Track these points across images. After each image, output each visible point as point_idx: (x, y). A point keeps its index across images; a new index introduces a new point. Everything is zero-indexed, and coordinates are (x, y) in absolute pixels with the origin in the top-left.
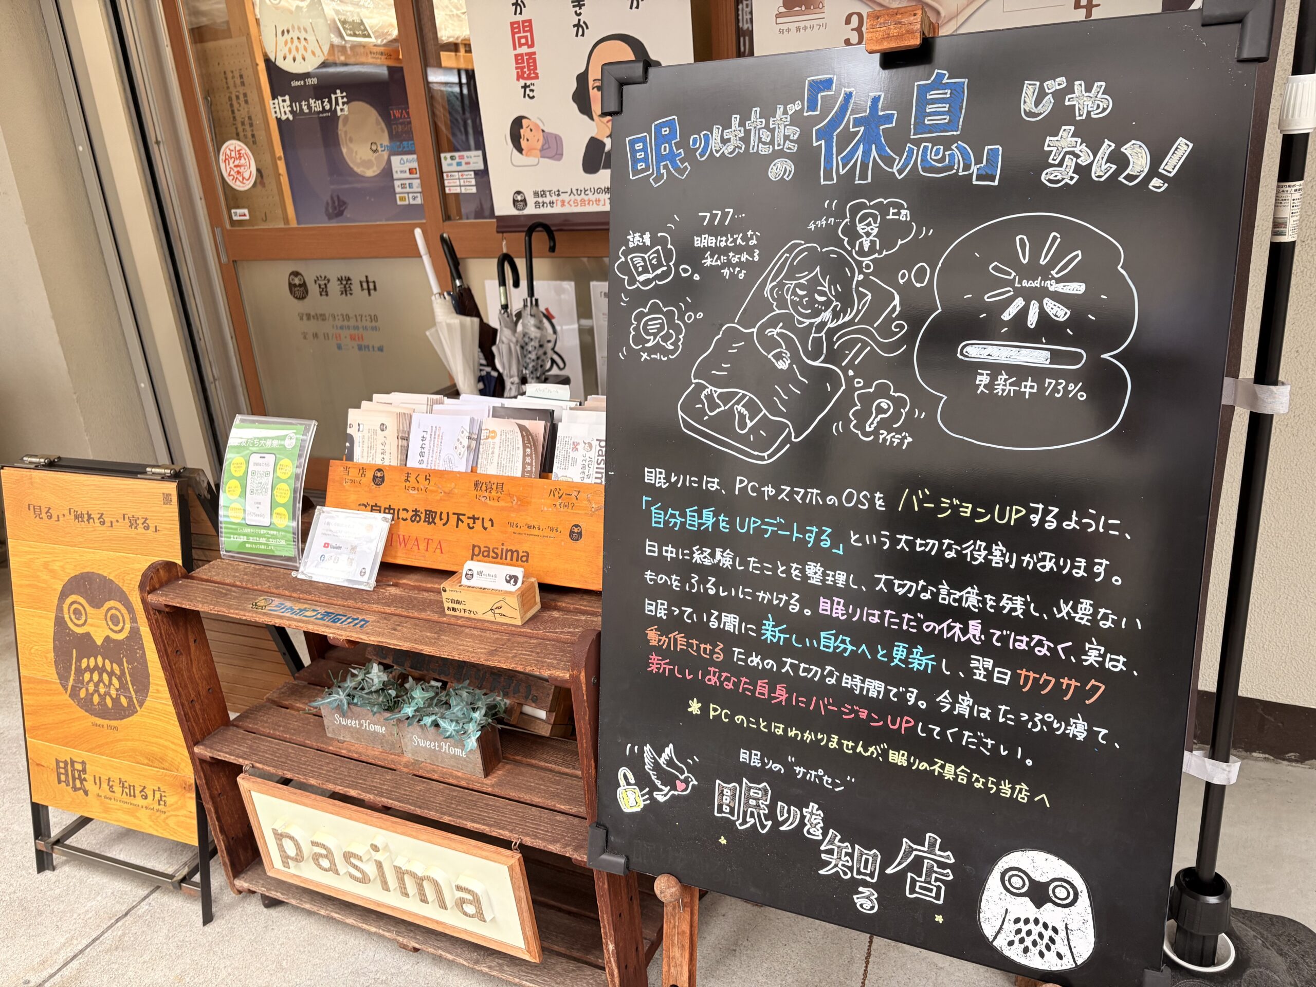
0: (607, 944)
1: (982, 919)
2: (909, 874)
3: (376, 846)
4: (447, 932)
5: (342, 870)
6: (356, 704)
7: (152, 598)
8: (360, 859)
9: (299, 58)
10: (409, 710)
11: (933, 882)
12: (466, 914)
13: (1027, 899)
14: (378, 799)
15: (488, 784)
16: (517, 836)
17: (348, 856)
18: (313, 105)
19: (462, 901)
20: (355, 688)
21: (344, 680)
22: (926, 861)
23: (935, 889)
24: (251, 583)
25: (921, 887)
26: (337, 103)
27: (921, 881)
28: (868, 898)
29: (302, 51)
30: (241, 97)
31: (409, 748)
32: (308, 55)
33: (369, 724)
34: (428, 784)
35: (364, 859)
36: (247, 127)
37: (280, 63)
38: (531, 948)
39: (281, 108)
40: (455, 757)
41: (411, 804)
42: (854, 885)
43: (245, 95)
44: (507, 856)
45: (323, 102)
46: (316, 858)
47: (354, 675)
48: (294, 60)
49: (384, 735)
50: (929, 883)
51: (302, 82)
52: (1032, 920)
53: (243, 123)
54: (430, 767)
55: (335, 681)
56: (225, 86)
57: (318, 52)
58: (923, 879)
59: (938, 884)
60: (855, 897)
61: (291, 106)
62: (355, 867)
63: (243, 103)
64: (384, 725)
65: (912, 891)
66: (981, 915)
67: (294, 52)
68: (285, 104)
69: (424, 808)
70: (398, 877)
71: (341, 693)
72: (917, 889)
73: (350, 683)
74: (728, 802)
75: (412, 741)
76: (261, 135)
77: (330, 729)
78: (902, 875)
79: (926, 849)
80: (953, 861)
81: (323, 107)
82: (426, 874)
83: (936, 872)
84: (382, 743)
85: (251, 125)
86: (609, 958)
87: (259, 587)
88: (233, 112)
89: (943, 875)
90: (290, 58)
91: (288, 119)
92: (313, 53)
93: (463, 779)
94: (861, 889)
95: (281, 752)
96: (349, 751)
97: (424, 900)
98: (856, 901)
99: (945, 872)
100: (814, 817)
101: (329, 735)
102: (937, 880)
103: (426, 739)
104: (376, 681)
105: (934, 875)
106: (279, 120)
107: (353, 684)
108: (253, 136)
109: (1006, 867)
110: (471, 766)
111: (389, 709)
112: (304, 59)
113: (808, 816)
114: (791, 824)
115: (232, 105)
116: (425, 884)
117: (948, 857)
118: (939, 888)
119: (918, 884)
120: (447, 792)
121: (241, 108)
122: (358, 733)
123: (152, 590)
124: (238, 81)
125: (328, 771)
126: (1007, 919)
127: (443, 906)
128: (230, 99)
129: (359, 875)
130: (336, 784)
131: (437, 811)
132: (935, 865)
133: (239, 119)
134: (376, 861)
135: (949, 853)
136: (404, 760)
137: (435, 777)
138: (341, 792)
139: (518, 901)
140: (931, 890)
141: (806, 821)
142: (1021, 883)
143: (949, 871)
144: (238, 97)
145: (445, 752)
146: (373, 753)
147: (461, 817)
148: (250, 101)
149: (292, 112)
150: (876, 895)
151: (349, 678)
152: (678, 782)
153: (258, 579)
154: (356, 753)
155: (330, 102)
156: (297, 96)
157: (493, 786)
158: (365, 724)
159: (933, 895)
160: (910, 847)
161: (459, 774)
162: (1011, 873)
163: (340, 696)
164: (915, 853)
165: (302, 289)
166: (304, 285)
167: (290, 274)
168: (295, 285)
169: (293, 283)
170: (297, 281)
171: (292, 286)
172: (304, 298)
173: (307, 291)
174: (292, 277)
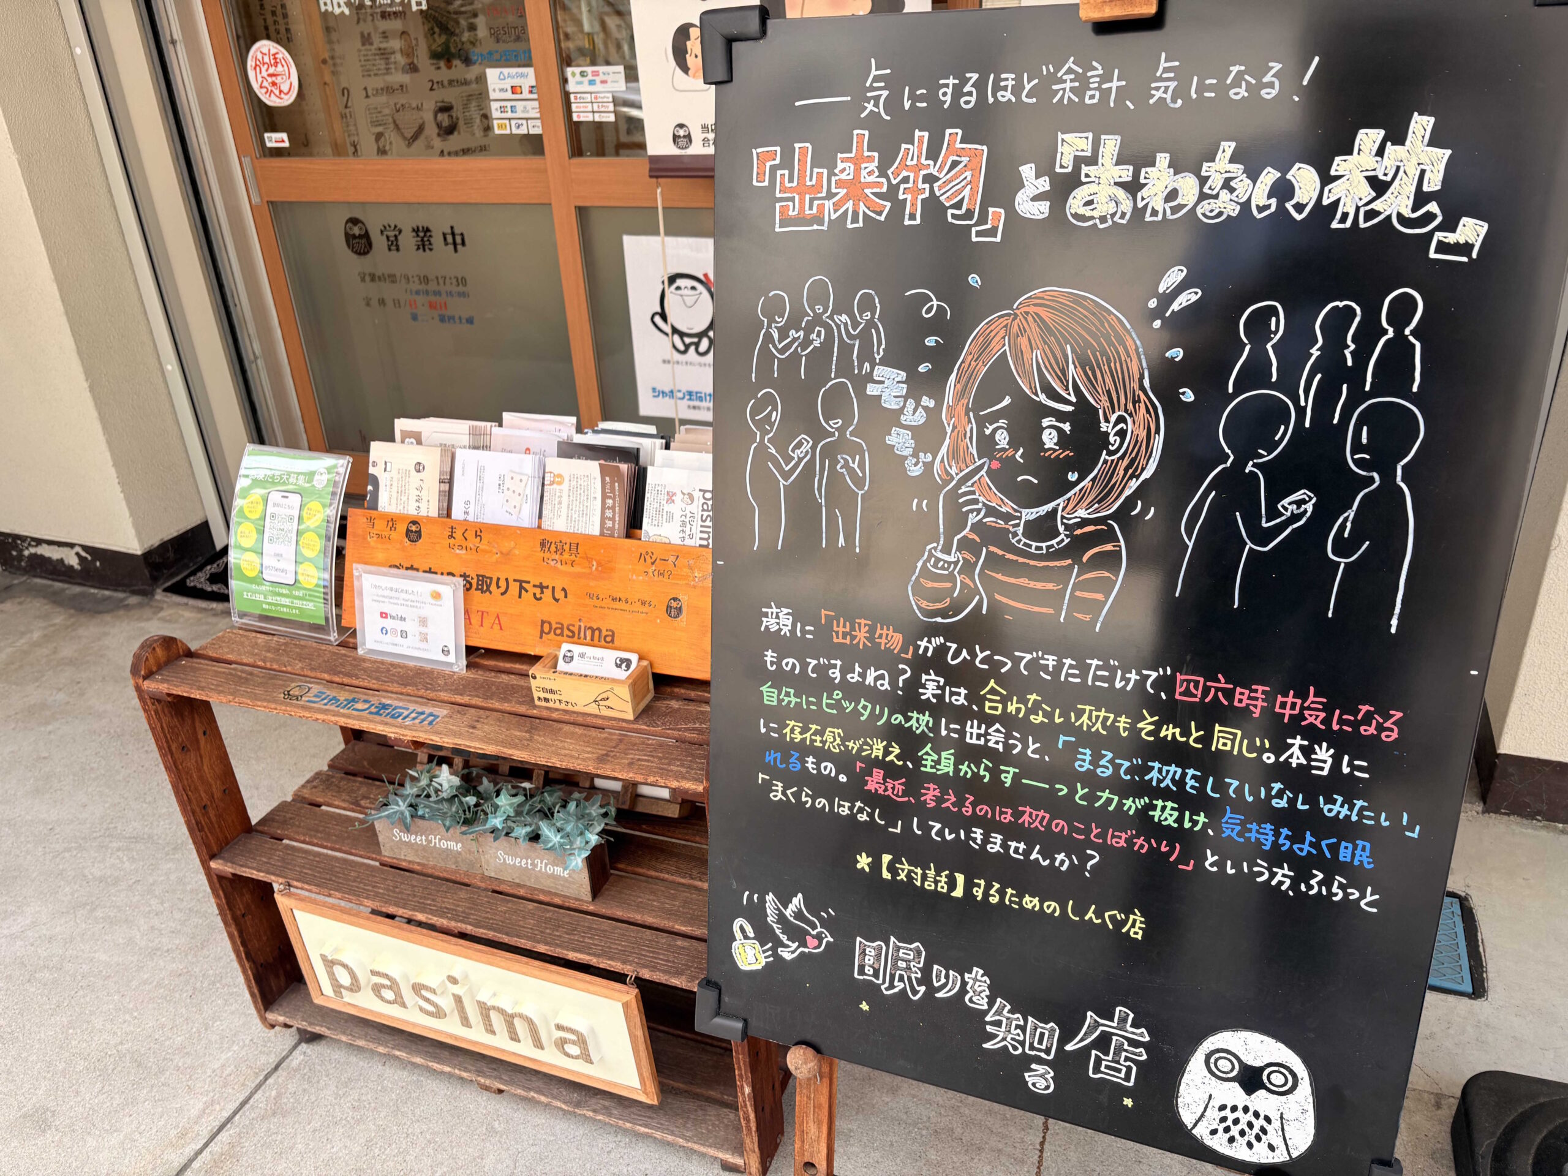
152: (808, 938)
165: (364, 241)
166: (366, 236)
167: (347, 222)
168: (354, 237)
169: (351, 233)
170: (356, 231)
171: (349, 238)
172: (365, 253)
173: (370, 245)
174: (350, 225)
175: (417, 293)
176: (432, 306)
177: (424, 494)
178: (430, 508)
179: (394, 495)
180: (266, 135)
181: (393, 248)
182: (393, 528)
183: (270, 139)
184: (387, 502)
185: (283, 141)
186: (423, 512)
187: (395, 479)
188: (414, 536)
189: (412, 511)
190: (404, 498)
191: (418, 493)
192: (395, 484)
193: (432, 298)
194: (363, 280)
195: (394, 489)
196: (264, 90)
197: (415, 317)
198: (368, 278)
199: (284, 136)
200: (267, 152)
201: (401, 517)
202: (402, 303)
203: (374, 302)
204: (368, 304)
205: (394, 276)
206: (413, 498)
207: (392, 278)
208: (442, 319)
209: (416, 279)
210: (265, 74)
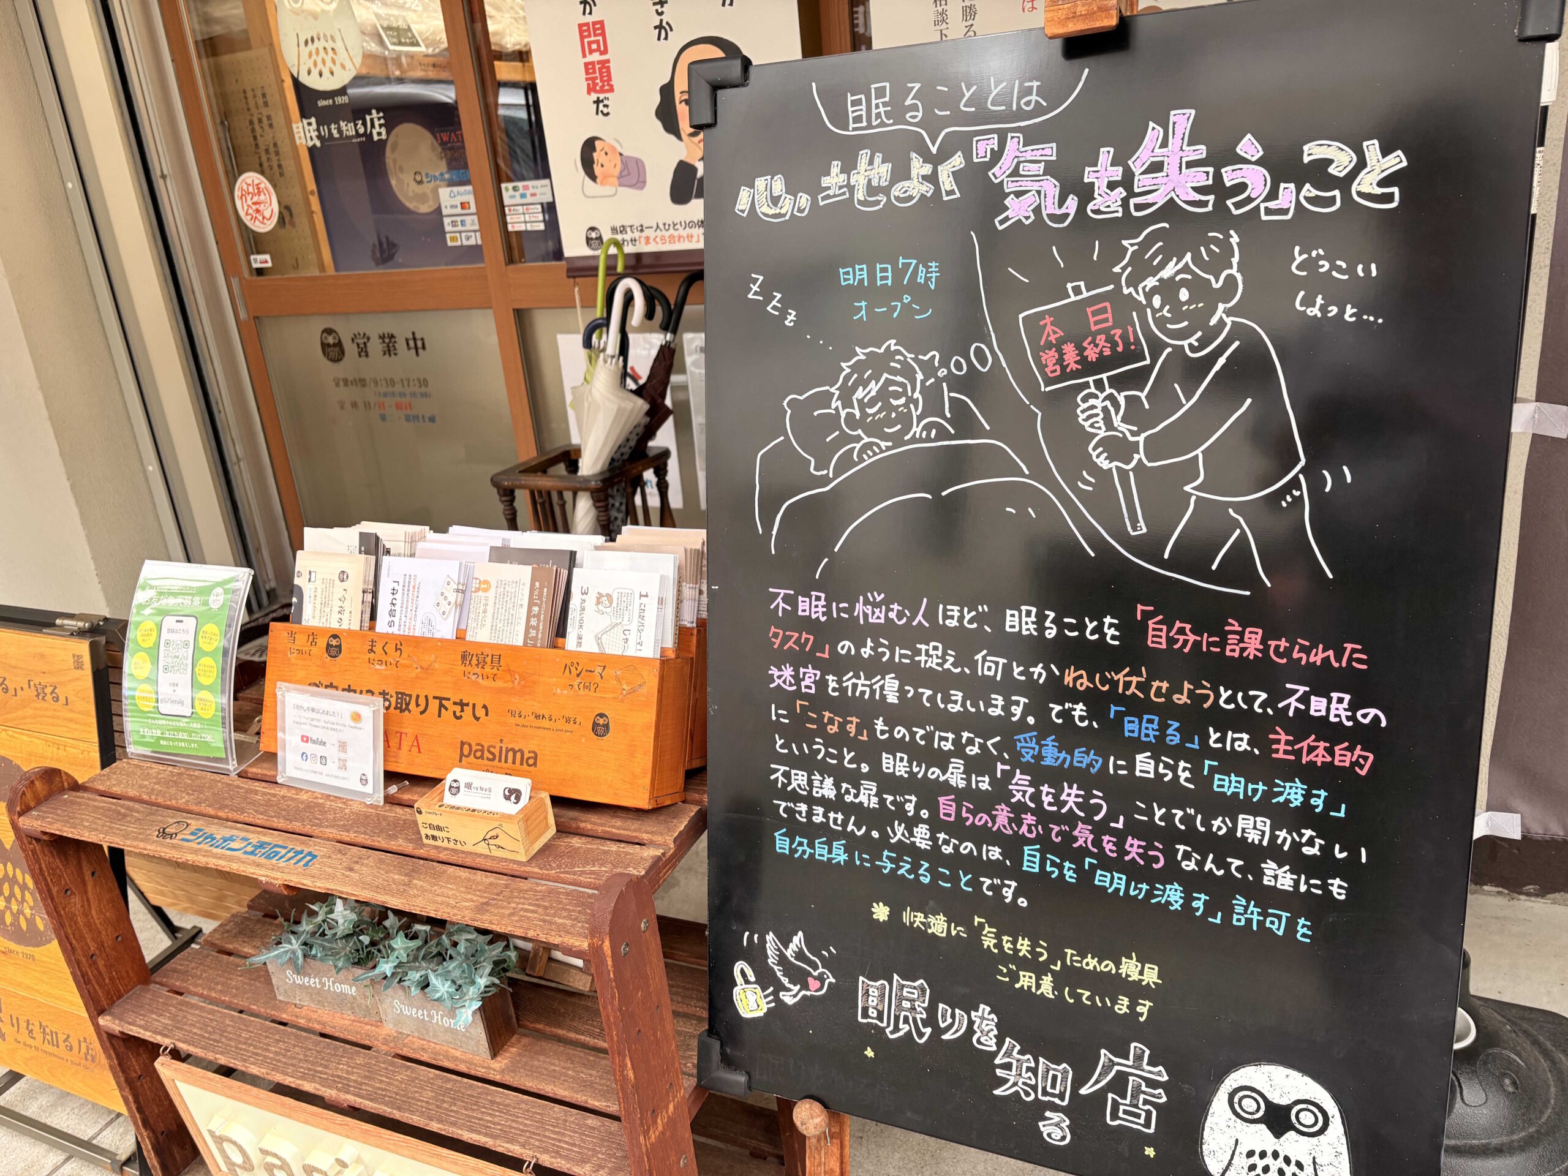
1: (1205, 1153)
2: (1110, 1096)
9: (326, 72)
11: (1140, 1105)
13: (1263, 1126)
18: (344, 128)
22: (1131, 1078)
23: (1143, 1114)
25: (1125, 1112)
26: (373, 125)
27: (1125, 1103)
28: (1057, 1125)
29: (329, 64)
32: (337, 69)
36: (272, 157)
39: (308, 132)
42: (1039, 1109)
45: (355, 125)
48: (321, 75)
50: (1136, 1106)
51: (330, 101)
52: (1269, 1153)
53: (267, 152)
57: (349, 63)
58: (1128, 1102)
59: (1147, 1107)
60: (1041, 1124)
61: (318, 130)
63: (266, 128)
65: (1115, 1116)
66: (1204, 1147)
68: (312, 128)
72: (1121, 1114)
74: (875, 1004)
76: (289, 170)
78: (1100, 1096)
79: (1130, 1063)
80: (1166, 1078)
81: (357, 131)
83: (1144, 1093)
88: (254, 137)
89: (1153, 1096)
90: (315, 73)
91: (317, 146)
92: (343, 67)
94: (1048, 1114)
98: (1042, 1129)
99: (1157, 1092)
100: (985, 1022)
102: (1146, 1102)
105: (1142, 1096)
109: (1235, 1086)
112: (332, 73)
113: (978, 1021)
114: (957, 1031)
115: (252, 130)
117: (1159, 1074)
118: (1148, 1113)
119: (1122, 1108)
121: (265, 134)
126: (1237, 1153)
132: (1143, 1084)
133: (262, 146)
135: (1161, 1068)
140: (1138, 1116)
141: (975, 1027)
142: (1255, 1106)
143: (1161, 1091)
148: (275, 124)
149: (319, 137)
150: (1068, 1122)
152: (810, 979)
155: (364, 124)
156: (325, 117)
159: (1142, 1121)
160: (1110, 1060)
162: (1241, 1094)
164: (1116, 1068)
165: (337, 349)
166: (339, 344)
167: (323, 332)
168: (329, 345)
169: (326, 342)
170: (331, 340)
171: (325, 346)
172: (339, 360)
173: (343, 352)
174: (325, 335)
175: (385, 395)
176: (398, 407)
177: (347, 605)
178: (351, 620)
179: (318, 606)
180: (252, 257)
181: (363, 354)
182: (313, 643)
183: (256, 261)
184: (312, 614)
185: (266, 262)
186: (345, 626)
187: (319, 590)
188: (333, 651)
189: (335, 625)
190: (328, 610)
191: (341, 604)
192: (319, 594)
193: (398, 399)
194: (337, 385)
195: (318, 601)
196: (249, 217)
197: (383, 418)
198: (341, 383)
199: (267, 257)
200: (254, 272)
201: (323, 631)
202: (372, 405)
203: (348, 405)
204: (342, 407)
205: (364, 380)
206: (336, 609)
207: (362, 382)
208: (408, 418)
209: (384, 382)
210: (250, 202)
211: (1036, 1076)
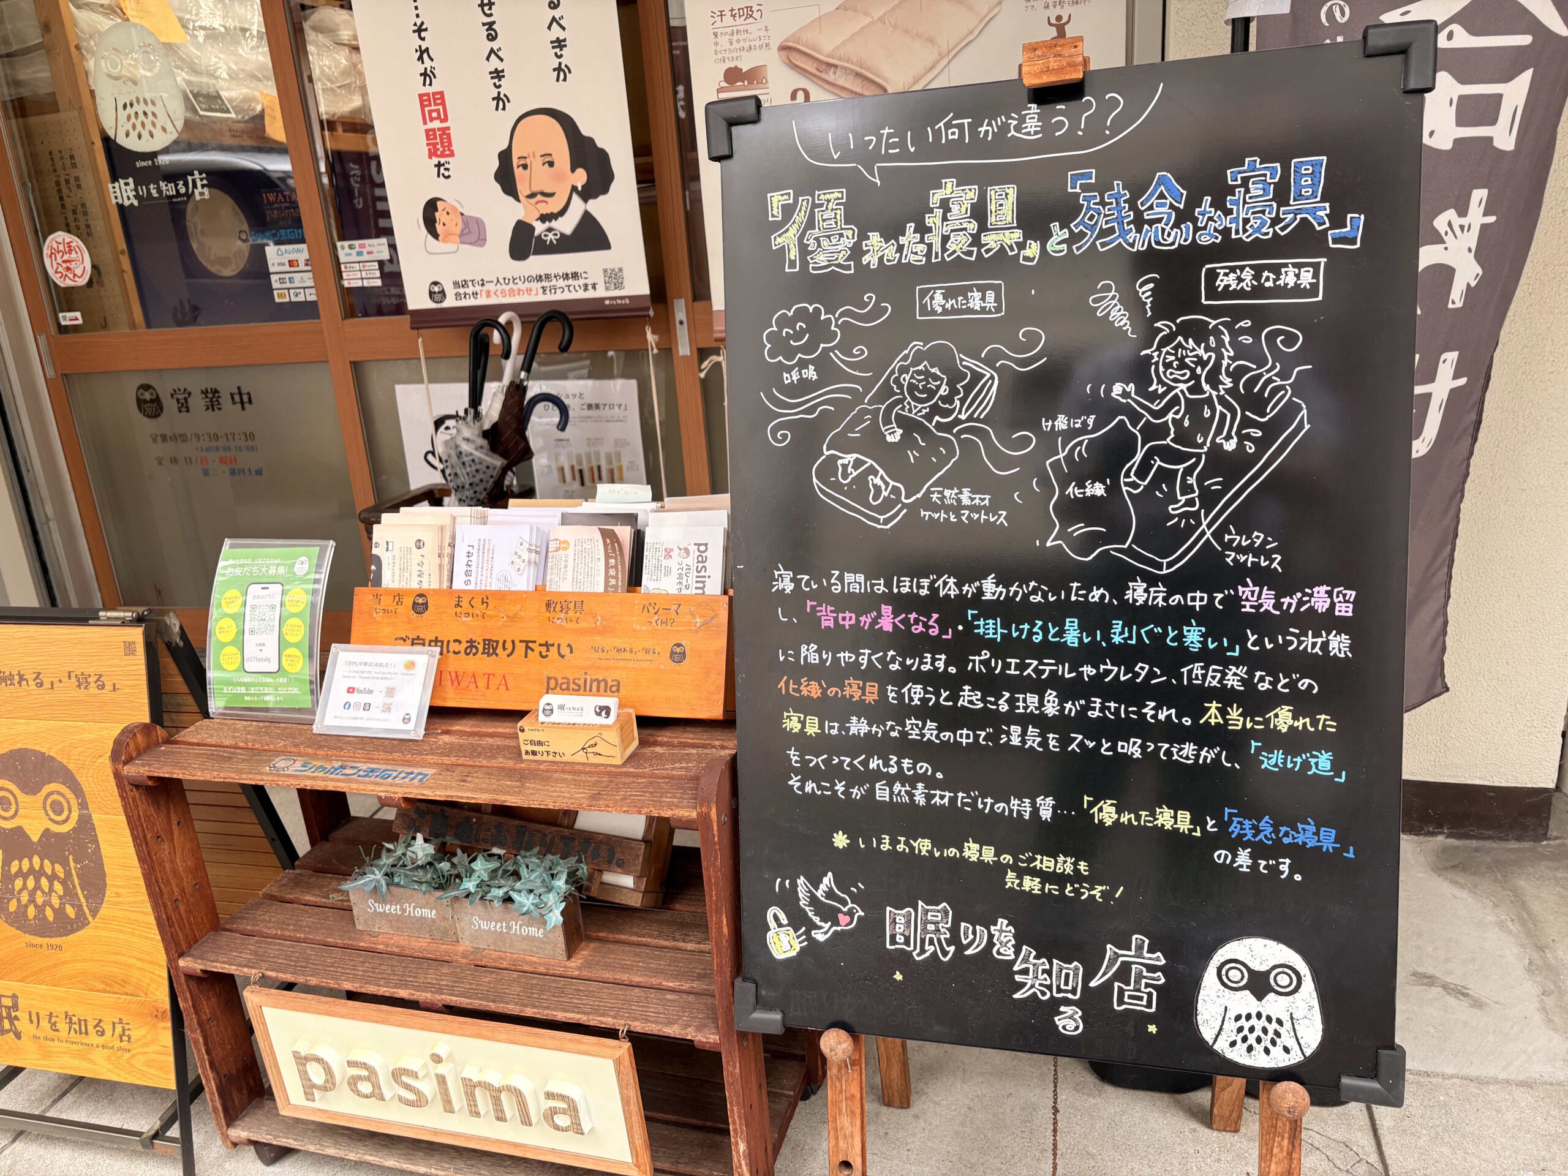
0: (737, 1143)
1: (1200, 1023)
3: (438, 1056)
4: (529, 1155)
5: (387, 1095)
6: (398, 885)
7: (129, 770)
8: (415, 1075)
9: (145, 135)
10: (470, 885)
12: (557, 1128)
14: (438, 997)
15: (574, 965)
16: (622, 1022)
17: (398, 1074)
18: (164, 188)
19: (554, 1112)
20: (394, 866)
21: (378, 856)
24: (260, 742)
26: (195, 186)
29: (149, 126)
30: (72, 181)
31: (468, 933)
32: (157, 132)
33: (414, 908)
34: (497, 974)
35: (420, 1075)
36: (80, 216)
37: (122, 141)
38: (641, 1161)
39: (124, 192)
40: (529, 938)
41: (481, 999)
43: (77, 179)
44: (613, 1047)
45: (176, 185)
46: (353, 1082)
47: (389, 850)
48: (140, 137)
49: (433, 921)
51: (150, 162)
53: (74, 212)
54: (495, 955)
55: (367, 859)
56: (51, 168)
57: (169, 127)
61: (136, 190)
62: (407, 1087)
63: (74, 189)
64: (435, 908)
66: (1199, 1018)
67: (139, 128)
68: (128, 188)
69: (500, 1002)
70: (466, 1093)
71: (377, 872)
73: (386, 860)
75: (472, 924)
76: (98, 226)
77: (361, 920)
81: (177, 191)
82: (505, 1083)
84: (431, 931)
85: (85, 214)
86: (739, 1161)
87: (272, 747)
88: (61, 198)
90: (134, 135)
91: (132, 204)
92: (164, 129)
93: (540, 964)
95: (297, 955)
96: (387, 945)
97: (501, 1118)
101: (359, 927)
103: (490, 919)
104: (420, 855)
106: (121, 207)
107: (391, 861)
108: (88, 226)
109: (1222, 960)
110: (549, 947)
111: (440, 887)
112: (152, 135)
115: (59, 191)
116: (504, 1097)
120: (524, 980)
121: (72, 194)
122: (399, 922)
123: (129, 760)
124: (68, 163)
125: (364, 971)
126: (1226, 1018)
127: (527, 1121)
128: (58, 183)
129: (411, 1097)
130: (380, 985)
131: (516, 1004)
133: (69, 207)
134: (437, 1075)
136: (461, 948)
137: (504, 964)
138: (387, 994)
139: (625, 1102)
142: (1240, 976)
144: (67, 182)
145: (515, 934)
146: (420, 944)
147: (548, 1008)
148: (84, 185)
149: (137, 197)
151: (384, 854)
152: (840, 915)
153: (267, 738)
154: (397, 947)
155: (186, 185)
156: (143, 177)
157: (579, 968)
158: (409, 908)
161: (534, 959)
162: (1228, 967)
163: (375, 876)
182: (398, 603)
187: (396, 557)
188: (420, 609)
211: (1050, 976)
